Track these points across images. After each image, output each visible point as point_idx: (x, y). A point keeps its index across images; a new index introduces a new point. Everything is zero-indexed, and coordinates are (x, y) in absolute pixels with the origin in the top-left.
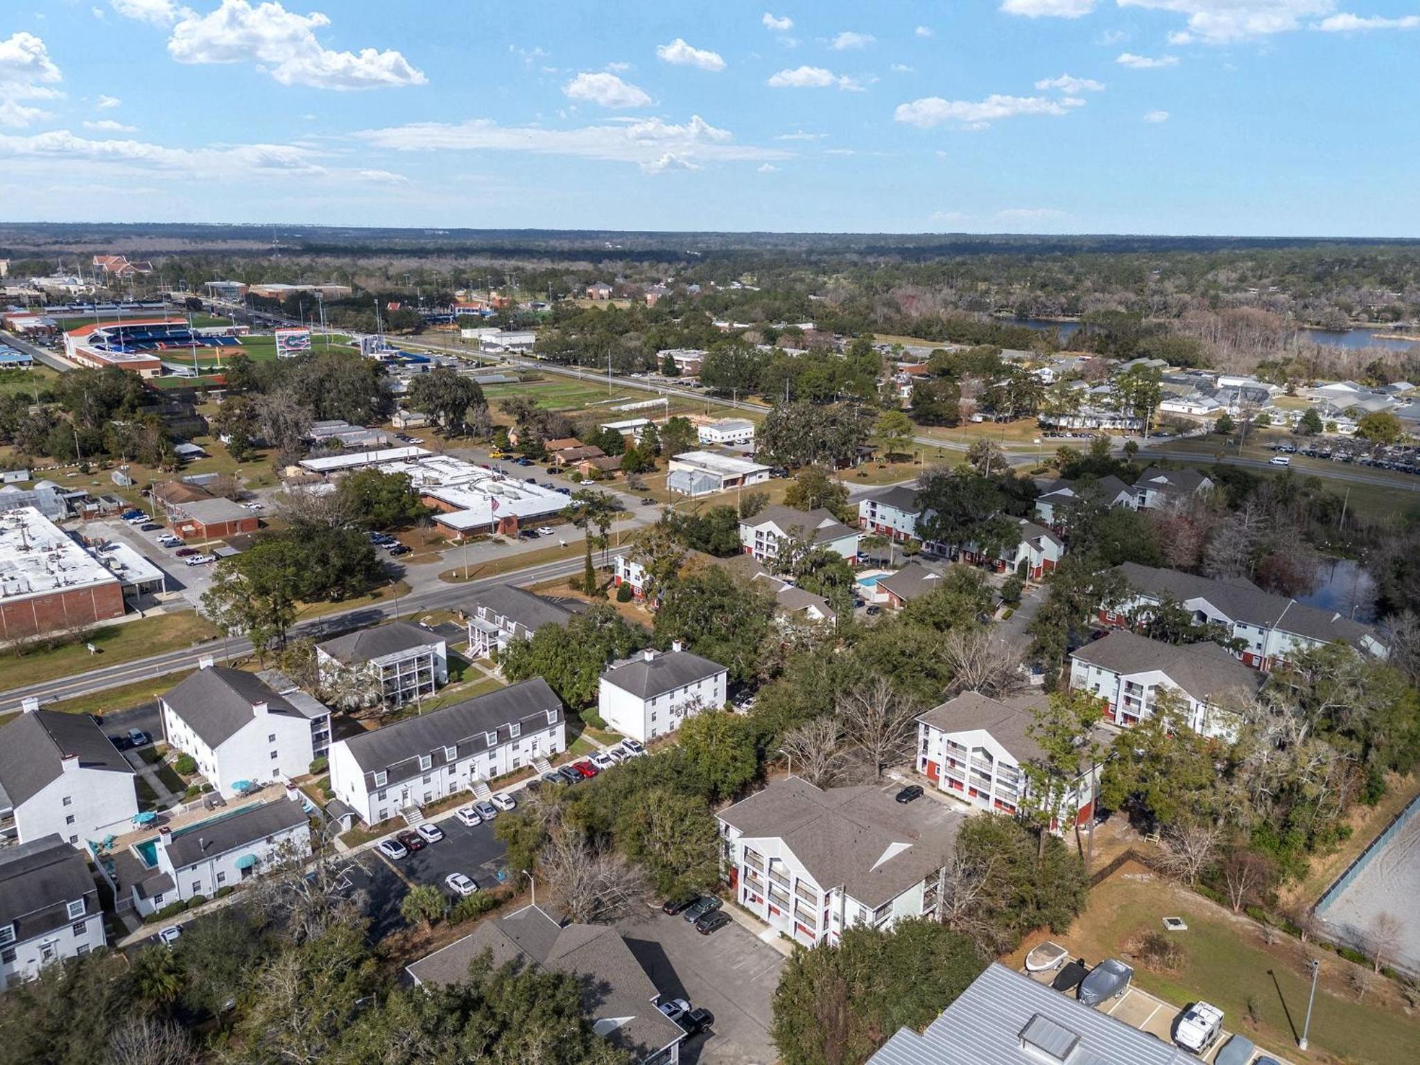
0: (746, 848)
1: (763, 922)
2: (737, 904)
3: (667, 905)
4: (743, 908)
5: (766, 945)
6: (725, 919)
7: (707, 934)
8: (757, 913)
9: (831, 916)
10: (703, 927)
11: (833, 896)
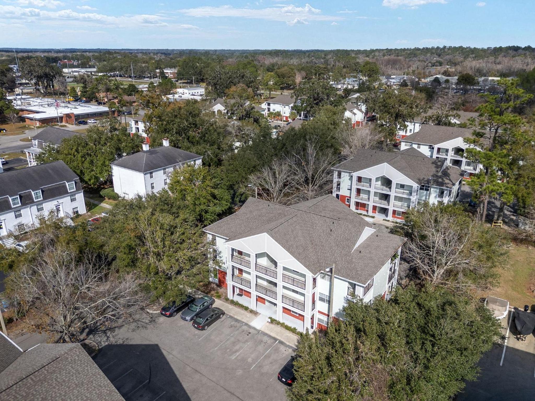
0: (233, 250)
1: (252, 311)
2: (227, 300)
3: (164, 309)
4: (233, 303)
5: (258, 331)
6: (219, 314)
7: (203, 329)
8: (245, 304)
9: (317, 298)
10: (199, 324)
11: (319, 280)
